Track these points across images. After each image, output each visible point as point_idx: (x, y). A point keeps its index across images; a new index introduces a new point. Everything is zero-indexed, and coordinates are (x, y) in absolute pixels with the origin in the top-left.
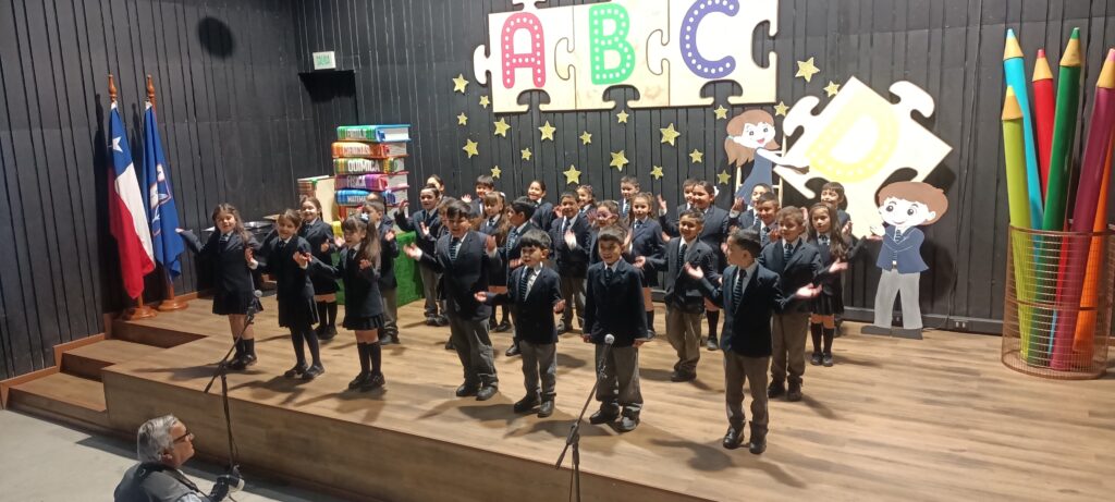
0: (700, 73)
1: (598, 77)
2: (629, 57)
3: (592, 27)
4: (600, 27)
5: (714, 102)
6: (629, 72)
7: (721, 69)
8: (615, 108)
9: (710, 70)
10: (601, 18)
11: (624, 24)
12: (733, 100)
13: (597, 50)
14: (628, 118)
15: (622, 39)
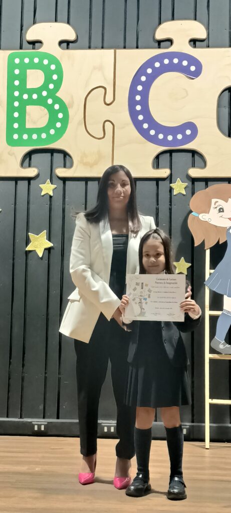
0: (153, 140)
1: (16, 136)
2: (60, 116)
3: (11, 77)
4: (23, 78)
5: (171, 174)
6: (60, 132)
7: (180, 137)
8: (37, 176)
9: (165, 137)
10: (24, 68)
11: (55, 77)
12: (194, 173)
13: (16, 104)
14: (53, 190)
15: (52, 94)
